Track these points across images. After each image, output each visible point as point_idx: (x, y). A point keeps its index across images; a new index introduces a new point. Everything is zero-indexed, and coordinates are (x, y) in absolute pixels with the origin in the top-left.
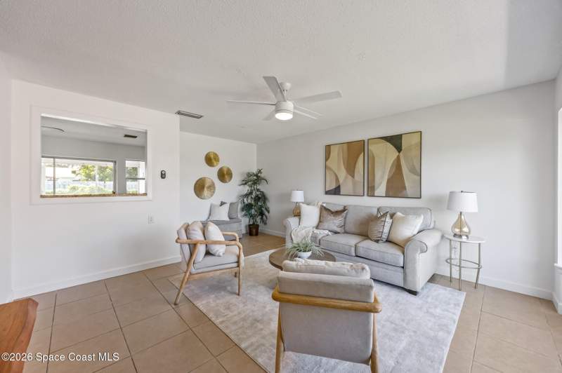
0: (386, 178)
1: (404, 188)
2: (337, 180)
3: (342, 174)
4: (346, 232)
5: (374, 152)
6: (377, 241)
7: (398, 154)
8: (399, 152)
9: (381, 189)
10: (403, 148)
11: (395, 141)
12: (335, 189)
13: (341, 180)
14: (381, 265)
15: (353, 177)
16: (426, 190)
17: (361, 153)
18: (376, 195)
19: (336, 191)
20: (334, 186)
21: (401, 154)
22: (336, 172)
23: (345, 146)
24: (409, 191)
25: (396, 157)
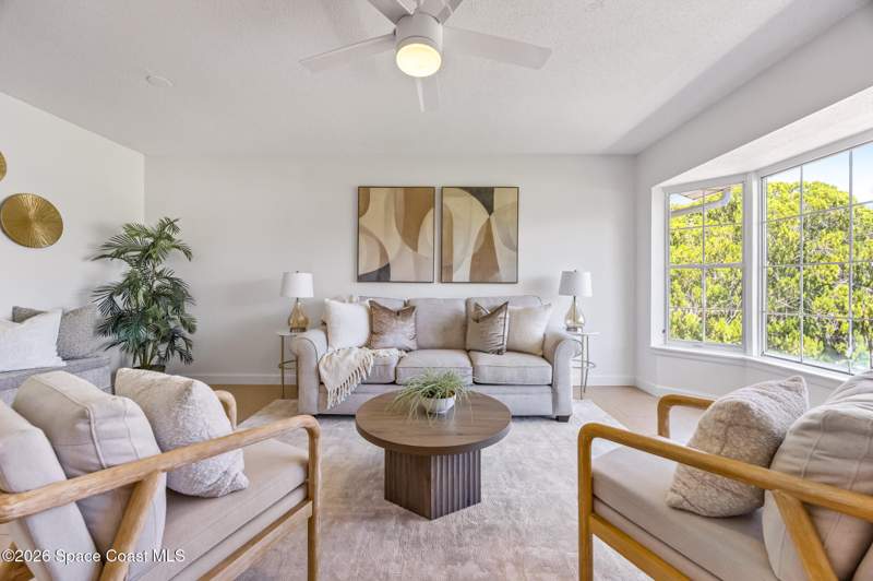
0: (471, 252)
1: (496, 268)
2: (384, 254)
3: (394, 244)
4: (421, 348)
5: (451, 209)
6: (499, 352)
7: (486, 216)
8: (490, 214)
9: (462, 271)
10: (495, 208)
11: (484, 196)
12: (380, 270)
13: (391, 256)
14: (518, 389)
15: (415, 249)
16: (525, 271)
17: (428, 210)
18: (454, 280)
19: (382, 275)
20: (376, 266)
21: (493, 217)
22: (381, 239)
23: (401, 193)
24: (503, 274)
25: (484, 221)
